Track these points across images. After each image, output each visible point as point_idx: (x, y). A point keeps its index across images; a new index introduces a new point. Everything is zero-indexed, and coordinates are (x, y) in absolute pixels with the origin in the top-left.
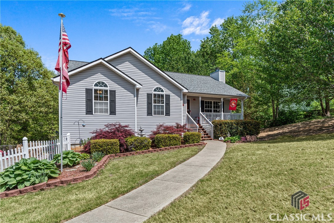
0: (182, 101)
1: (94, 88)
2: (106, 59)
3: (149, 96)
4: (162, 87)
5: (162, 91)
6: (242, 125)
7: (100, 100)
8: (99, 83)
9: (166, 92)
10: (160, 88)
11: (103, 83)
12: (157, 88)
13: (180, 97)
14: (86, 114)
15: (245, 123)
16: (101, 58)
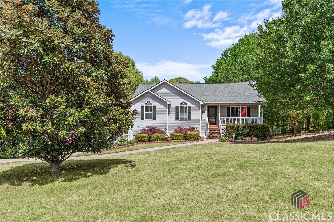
0: (200, 110)
1: (145, 105)
2: (150, 89)
3: (177, 108)
4: (186, 102)
5: (186, 104)
6: (249, 128)
7: (148, 112)
8: (147, 102)
9: (189, 104)
10: (184, 102)
11: (149, 102)
12: (182, 102)
13: (199, 108)
14: (141, 120)
15: (252, 127)
16: (148, 89)
